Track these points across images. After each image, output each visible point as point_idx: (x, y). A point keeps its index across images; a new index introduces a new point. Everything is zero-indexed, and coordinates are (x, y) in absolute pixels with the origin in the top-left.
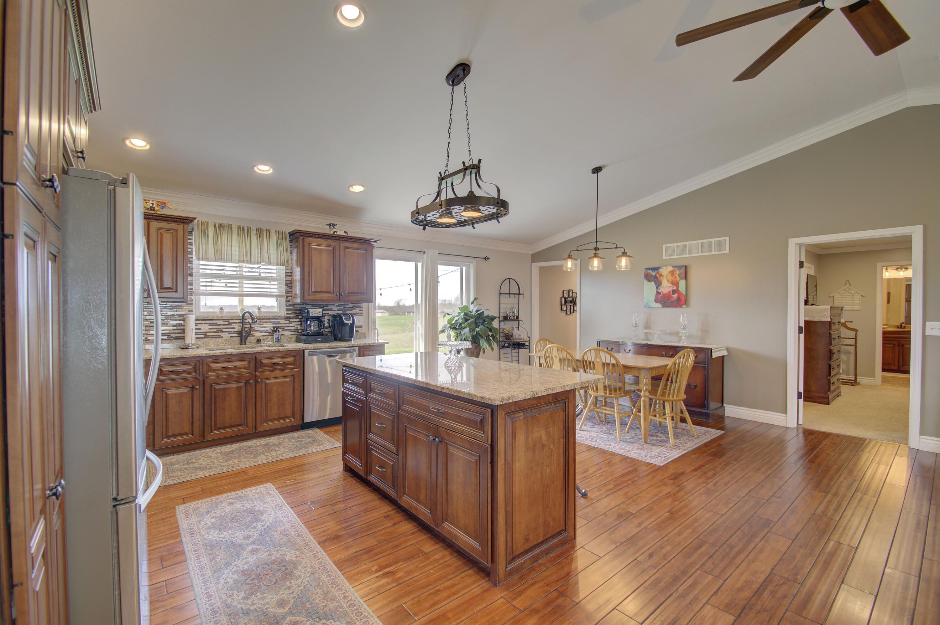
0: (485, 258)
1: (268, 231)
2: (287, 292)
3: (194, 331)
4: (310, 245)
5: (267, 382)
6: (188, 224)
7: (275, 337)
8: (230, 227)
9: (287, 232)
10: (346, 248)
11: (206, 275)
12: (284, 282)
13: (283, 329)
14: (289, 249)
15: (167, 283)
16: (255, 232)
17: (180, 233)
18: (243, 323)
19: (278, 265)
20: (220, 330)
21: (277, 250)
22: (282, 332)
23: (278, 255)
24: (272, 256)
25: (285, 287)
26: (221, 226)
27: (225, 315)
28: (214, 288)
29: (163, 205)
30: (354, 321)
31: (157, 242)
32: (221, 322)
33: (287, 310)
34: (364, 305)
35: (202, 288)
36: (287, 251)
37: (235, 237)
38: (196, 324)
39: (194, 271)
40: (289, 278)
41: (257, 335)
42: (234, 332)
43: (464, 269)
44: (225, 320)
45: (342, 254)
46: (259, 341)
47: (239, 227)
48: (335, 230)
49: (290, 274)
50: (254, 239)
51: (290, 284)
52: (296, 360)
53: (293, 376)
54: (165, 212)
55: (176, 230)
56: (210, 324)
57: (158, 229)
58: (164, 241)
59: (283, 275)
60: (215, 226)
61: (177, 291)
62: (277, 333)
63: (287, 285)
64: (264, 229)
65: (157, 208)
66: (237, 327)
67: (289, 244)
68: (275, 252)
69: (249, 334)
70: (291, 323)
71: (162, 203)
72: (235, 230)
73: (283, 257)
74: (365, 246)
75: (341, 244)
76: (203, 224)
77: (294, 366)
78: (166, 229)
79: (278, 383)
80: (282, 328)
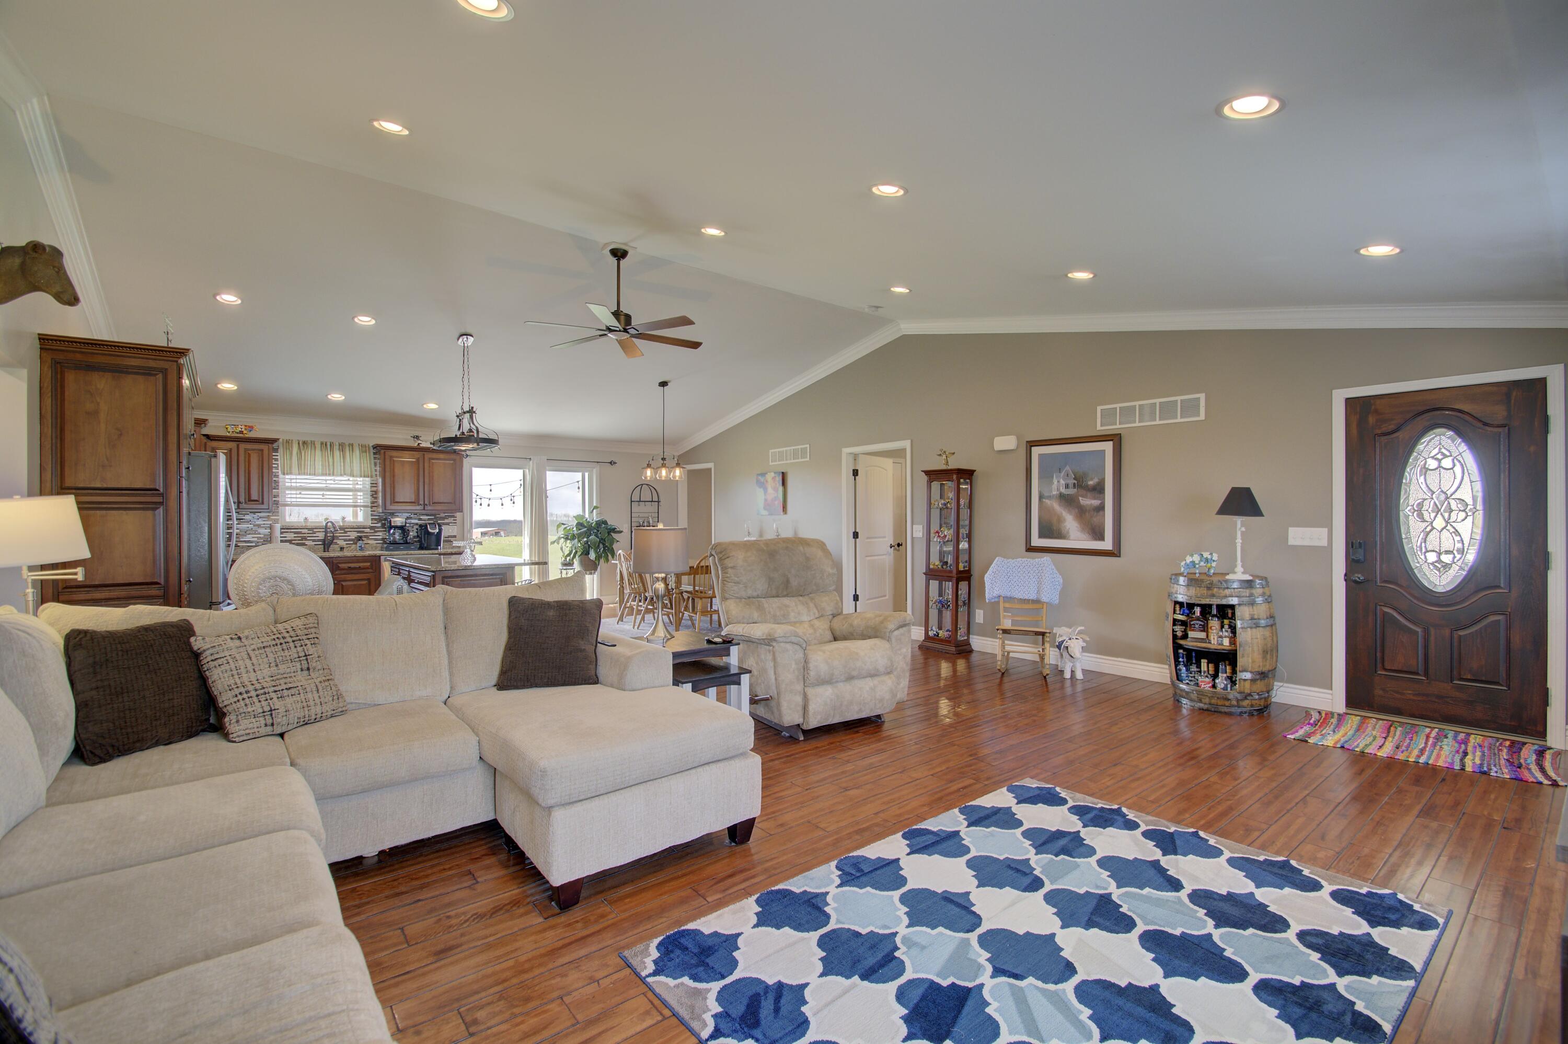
0: (611, 463)
1: (351, 445)
2: (373, 503)
3: (280, 539)
4: (391, 457)
5: (344, 583)
6: (272, 443)
7: (358, 545)
8: (313, 443)
9: (371, 445)
10: (430, 459)
11: (291, 488)
12: (369, 493)
13: (367, 537)
14: (373, 461)
15: (255, 496)
16: (337, 447)
17: (266, 452)
18: (326, 532)
19: (361, 476)
20: (305, 538)
21: (360, 463)
22: (366, 541)
23: (361, 467)
24: (355, 469)
25: (370, 497)
26: (304, 443)
27: (309, 525)
28: (298, 500)
29: (251, 428)
30: (440, 530)
31: (245, 461)
32: (306, 531)
33: (372, 519)
34: (458, 515)
35: (289, 500)
36: (370, 464)
37: (318, 452)
38: (282, 533)
39: (280, 484)
40: (374, 489)
41: (342, 543)
42: (319, 540)
43: (587, 475)
44: (309, 529)
45: (427, 465)
46: (342, 549)
47: (322, 443)
48: (419, 442)
49: (374, 485)
50: (337, 453)
51: (374, 494)
52: (372, 565)
53: (369, 579)
54: (252, 435)
55: (262, 450)
56: (295, 533)
57: (246, 450)
58: (252, 460)
59: (368, 486)
60: (299, 443)
61: (263, 503)
62: (361, 542)
63: (372, 496)
64: (347, 444)
65: (245, 432)
66: (321, 536)
67: (372, 456)
68: (359, 465)
69: (331, 542)
70: (376, 532)
71: (249, 427)
72: (318, 446)
73: (366, 469)
74: (453, 456)
75: (426, 456)
76: (288, 442)
77: (370, 570)
78: (253, 450)
79: (355, 585)
80: (365, 537)
